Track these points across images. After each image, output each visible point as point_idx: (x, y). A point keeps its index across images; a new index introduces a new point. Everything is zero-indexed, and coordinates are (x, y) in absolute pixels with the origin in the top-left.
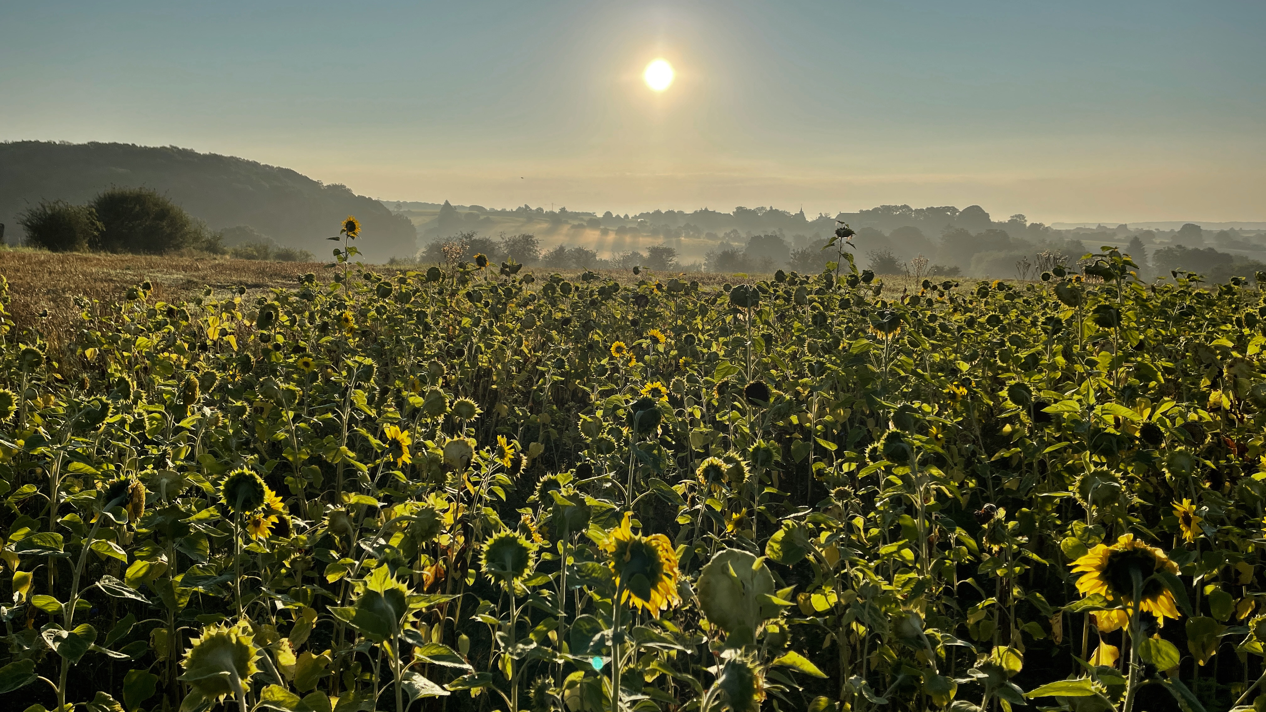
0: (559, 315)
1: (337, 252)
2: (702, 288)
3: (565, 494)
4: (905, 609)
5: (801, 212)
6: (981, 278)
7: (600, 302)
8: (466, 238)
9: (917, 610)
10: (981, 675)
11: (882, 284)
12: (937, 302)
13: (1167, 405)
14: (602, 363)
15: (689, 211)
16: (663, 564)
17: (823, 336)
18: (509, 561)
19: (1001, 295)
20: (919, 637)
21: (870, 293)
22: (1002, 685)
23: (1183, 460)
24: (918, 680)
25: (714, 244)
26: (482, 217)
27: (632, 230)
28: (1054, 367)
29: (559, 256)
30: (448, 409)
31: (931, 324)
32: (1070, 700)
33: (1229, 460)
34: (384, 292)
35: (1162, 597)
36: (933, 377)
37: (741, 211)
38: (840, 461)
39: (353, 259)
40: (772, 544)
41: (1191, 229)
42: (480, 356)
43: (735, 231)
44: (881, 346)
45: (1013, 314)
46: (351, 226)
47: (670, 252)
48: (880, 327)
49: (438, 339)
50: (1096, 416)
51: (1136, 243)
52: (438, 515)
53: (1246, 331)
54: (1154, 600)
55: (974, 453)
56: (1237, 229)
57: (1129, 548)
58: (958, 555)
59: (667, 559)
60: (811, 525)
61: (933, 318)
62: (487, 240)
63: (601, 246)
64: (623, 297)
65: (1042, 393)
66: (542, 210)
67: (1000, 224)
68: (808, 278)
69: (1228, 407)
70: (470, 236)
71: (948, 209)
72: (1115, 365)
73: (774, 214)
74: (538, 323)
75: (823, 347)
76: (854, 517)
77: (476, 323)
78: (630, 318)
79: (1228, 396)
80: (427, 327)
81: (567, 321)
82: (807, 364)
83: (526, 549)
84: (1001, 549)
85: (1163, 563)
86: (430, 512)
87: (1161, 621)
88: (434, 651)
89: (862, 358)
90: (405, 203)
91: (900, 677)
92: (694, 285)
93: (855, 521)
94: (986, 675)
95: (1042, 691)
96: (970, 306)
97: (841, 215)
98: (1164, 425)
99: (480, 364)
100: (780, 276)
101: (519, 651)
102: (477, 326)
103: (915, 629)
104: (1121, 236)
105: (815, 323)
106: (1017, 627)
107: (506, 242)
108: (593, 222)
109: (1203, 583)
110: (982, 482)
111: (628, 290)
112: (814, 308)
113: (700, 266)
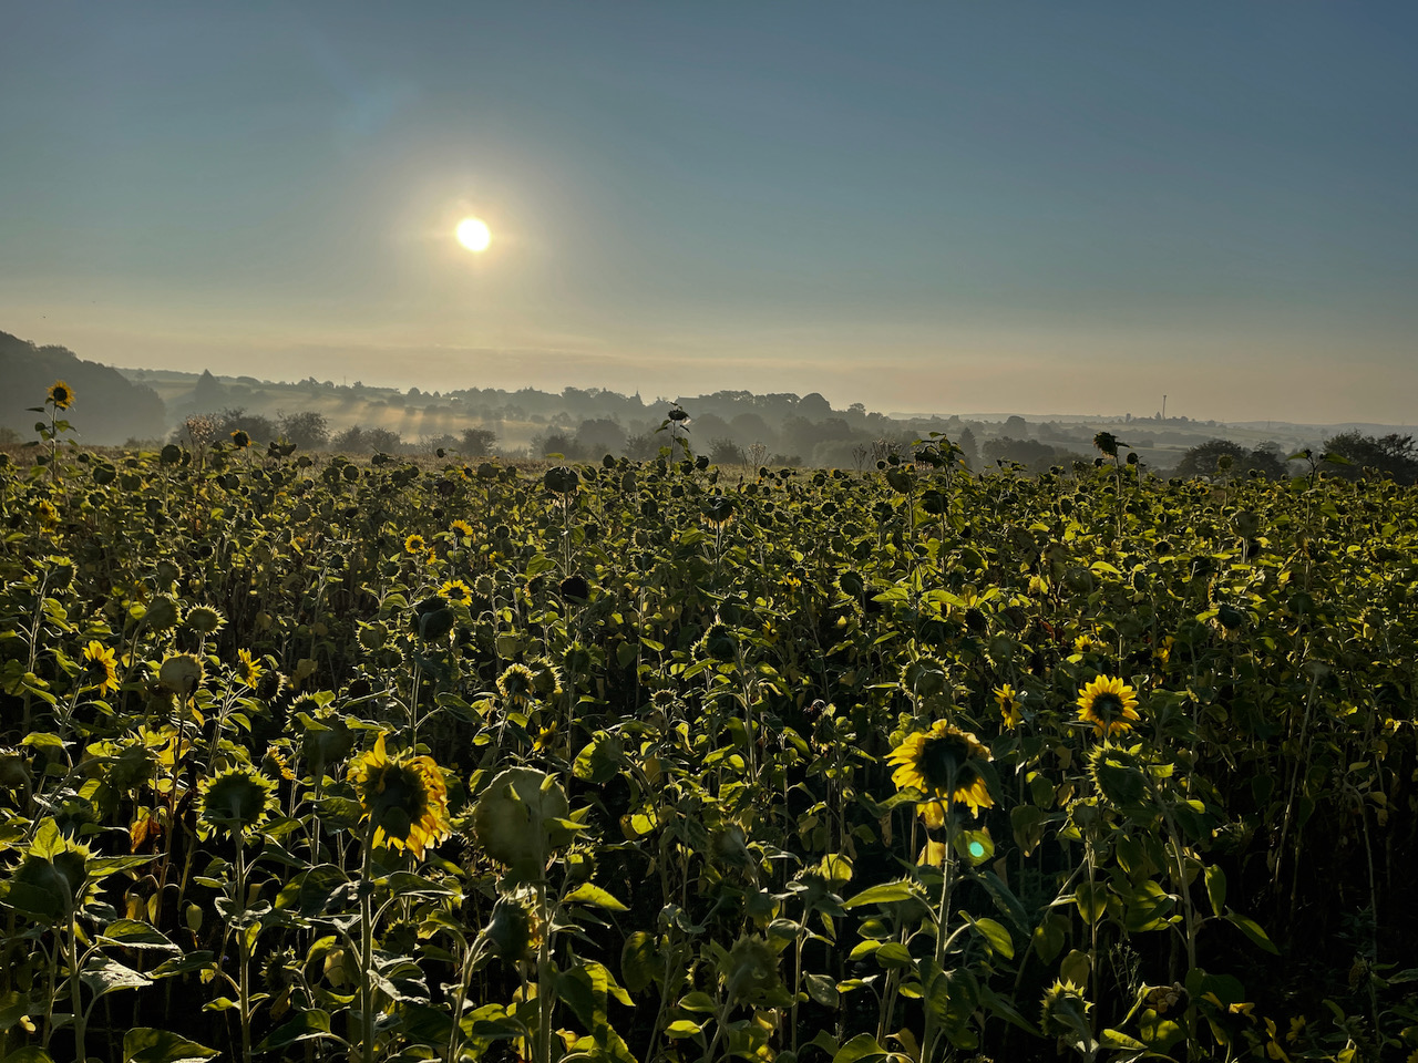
0: (342, 506)
1: (40, 427)
2: (521, 475)
3: (319, 716)
4: (726, 822)
5: (637, 395)
6: (820, 466)
7: (395, 489)
8: (232, 415)
9: (738, 822)
10: (801, 888)
11: (718, 472)
12: (775, 490)
13: (993, 593)
14: (392, 560)
15: (511, 389)
16: (428, 791)
17: (654, 527)
18: (236, 805)
19: (837, 483)
20: (741, 853)
21: (706, 481)
22: (823, 897)
23: (1004, 646)
24: (739, 901)
25: (542, 428)
26: (254, 391)
27: (443, 409)
28: (885, 556)
29: (353, 439)
30: (180, 620)
31: (768, 514)
32: (890, 905)
33: (1047, 645)
34: (104, 476)
35: (976, 786)
36: (767, 570)
37: (570, 392)
38: (667, 662)
39: (63, 437)
40: (581, 760)
41: (1016, 421)
42: (234, 554)
43: (564, 414)
44: (714, 537)
45: (849, 503)
46: (60, 394)
47: (489, 436)
48: (711, 515)
49: (176, 535)
50: (924, 604)
51: (968, 434)
52: (149, 754)
53: (1063, 518)
54: (969, 790)
55: (809, 648)
56: (1057, 422)
57: (943, 735)
58: (787, 759)
59: (432, 786)
60: (626, 735)
61: (770, 507)
62: (260, 419)
63: (406, 428)
64: (424, 484)
65: (873, 582)
66: (332, 384)
67: (840, 413)
68: (640, 464)
69: (1046, 592)
70: (238, 414)
71: (789, 396)
72: (944, 551)
73: (607, 395)
74: (314, 515)
75: (653, 540)
76: (678, 723)
77: (229, 514)
78: (433, 508)
79: (1045, 581)
80: (161, 520)
81: (352, 512)
82: (633, 556)
83: (261, 789)
84: (830, 748)
85: (976, 749)
86: (140, 751)
87: (975, 812)
88: (125, 930)
89: (692, 549)
90: (149, 372)
91: (720, 901)
92: (512, 471)
93: (679, 728)
94: (806, 888)
95: (859, 899)
96: (807, 495)
97: (680, 399)
98: (987, 611)
99: (234, 564)
100: (609, 462)
101: (247, 919)
102: (230, 518)
103: (736, 844)
104: (953, 427)
105: (644, 512)
106: (847, 832)
107: (285, 421)
108: (396, 400)
109: (1025, 770)
110: (816, 677)
111: (431, 476)
112: (643, 496)
113: (525, 452)
